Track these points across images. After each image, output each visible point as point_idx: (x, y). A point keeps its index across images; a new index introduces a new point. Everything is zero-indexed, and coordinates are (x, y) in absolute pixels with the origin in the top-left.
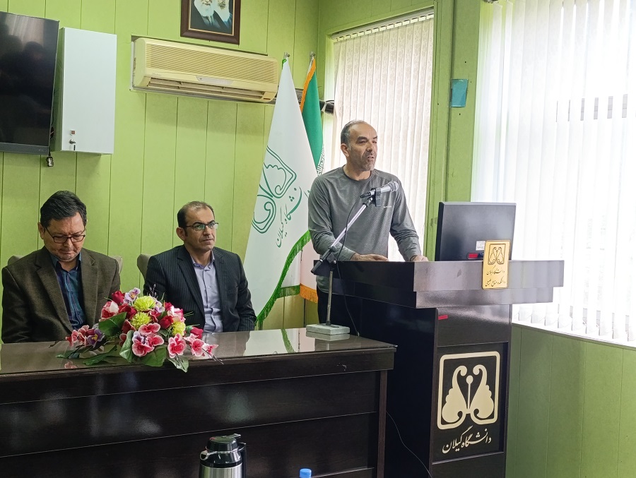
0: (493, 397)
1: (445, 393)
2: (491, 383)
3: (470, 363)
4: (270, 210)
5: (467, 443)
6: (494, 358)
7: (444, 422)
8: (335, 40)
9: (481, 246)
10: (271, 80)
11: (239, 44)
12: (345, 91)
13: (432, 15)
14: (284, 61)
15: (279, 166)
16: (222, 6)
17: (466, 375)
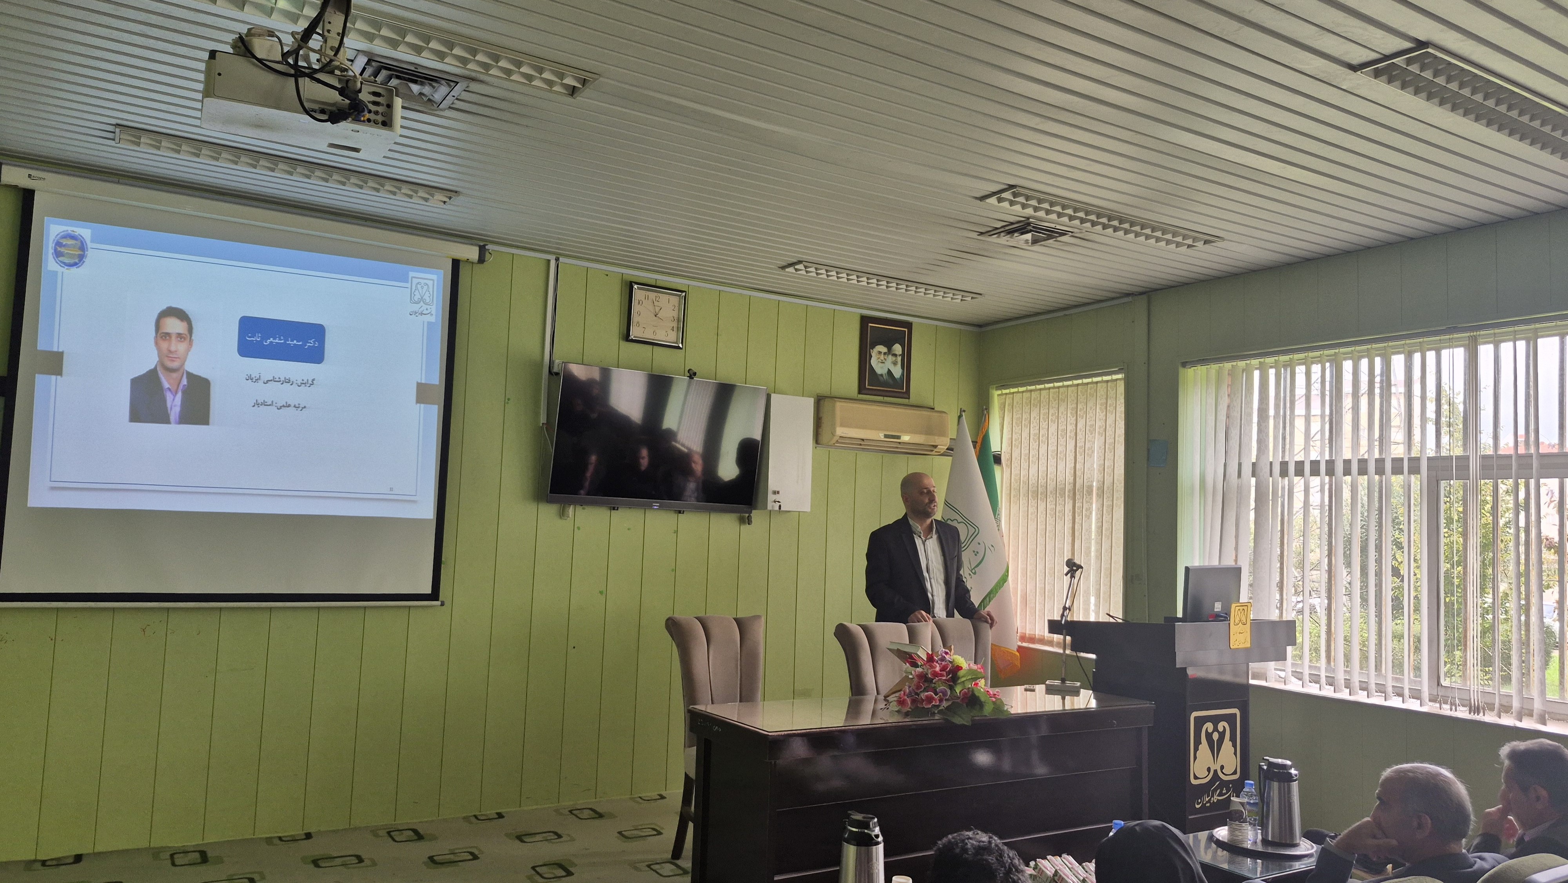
0: (1235, 754)
1: (1196, 749)
2: (1233, 739)
3: (1215, 720)
5: (1216, 798)
6: (1235, 714)
7: (1196, 778)
8: (999, 392)
9: (1218, 607)
10: (942, 433)
11: (909, 398)
12: (1014, 443)
13: (1120, 376)
14: (960, 417)
15: (960, 520)
16: (895, 363)
17: (1213, 732)
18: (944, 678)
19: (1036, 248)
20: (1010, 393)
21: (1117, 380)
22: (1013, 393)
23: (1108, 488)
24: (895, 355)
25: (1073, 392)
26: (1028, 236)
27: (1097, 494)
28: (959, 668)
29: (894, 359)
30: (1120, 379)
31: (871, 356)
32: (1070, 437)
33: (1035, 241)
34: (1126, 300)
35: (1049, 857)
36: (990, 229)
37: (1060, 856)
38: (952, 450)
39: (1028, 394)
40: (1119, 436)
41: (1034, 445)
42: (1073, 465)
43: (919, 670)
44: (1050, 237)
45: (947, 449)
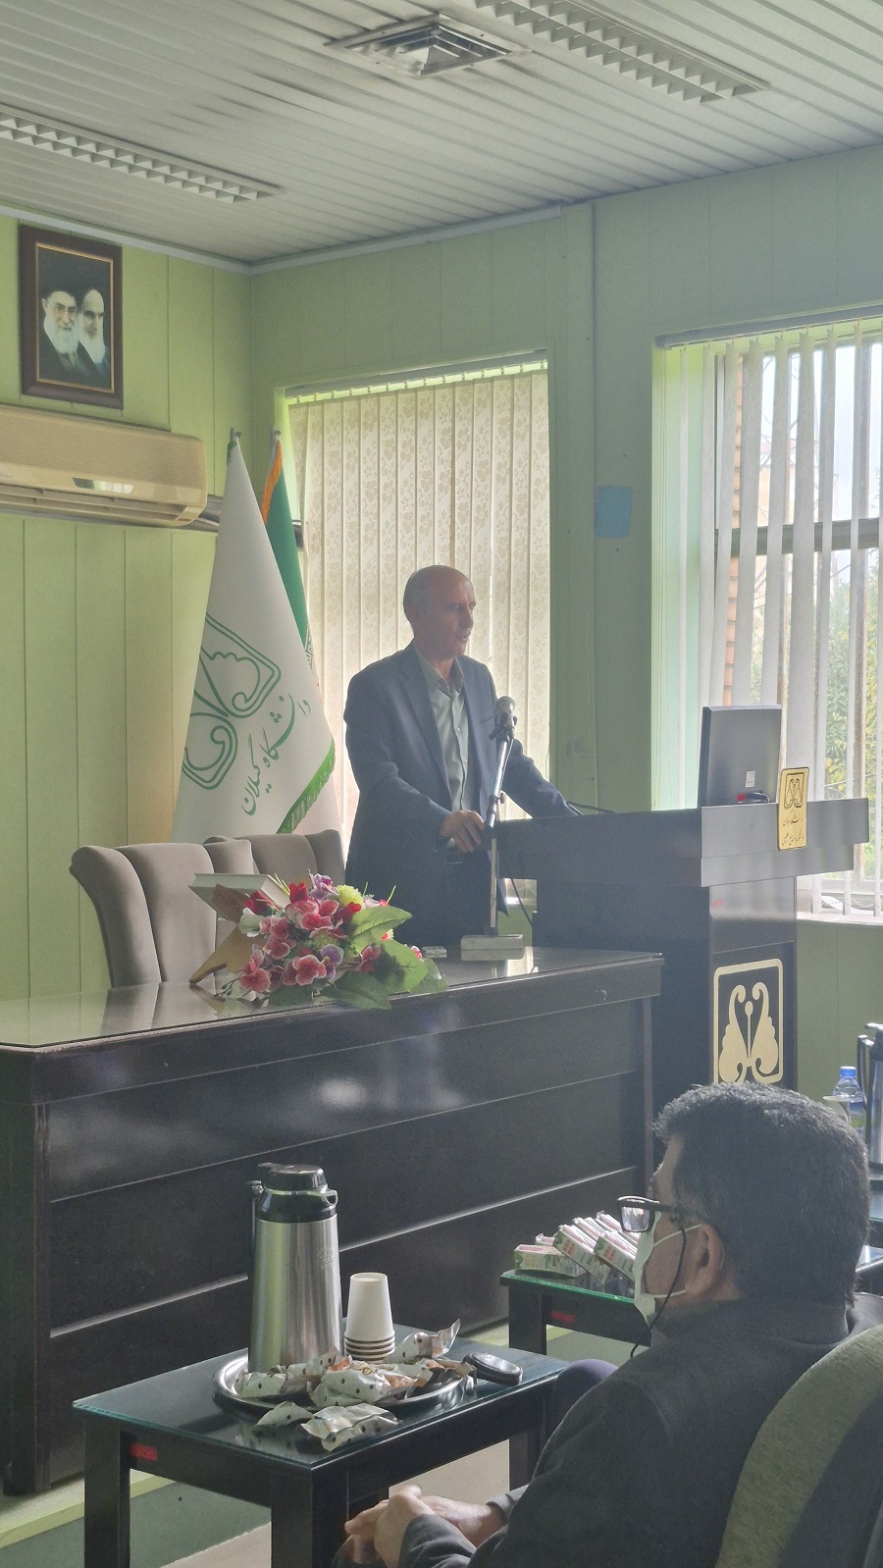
0: (777, 1038)
1: (722, 1033)
2: (773, 1013)
3: (748, 980)
4: (223, 742)
6: (776, 968)
7: (722, 1082)
8: (293, 401)
9: (750, 780)
10: (193, 479)
11: (121, 408)
12: (326, 502)
13: (536, 366)
14: (231, 446)
15: (240, 653)
16: (91, 332)
17: (745, 1001)
18: (331, 928)
19: (428, 84)
20: (316, 403)
21: (531, 373)
22: (322, 402)
23: (518, 582)
24: (90, 314)
25: (444, 397)
26: (422, 54)
27: (497, 595)
28: (354, 908)
29: (89, 321)
30: (538, 372)
31: (43, 315)
32: (441, 487)
33: (431, 67)
34: (548, 213)
35: (579, 1220)
36: (351, 31)
37: (594, 1217)
38: (215, 519)
39: (353, 405)
40: (538, 482)
41: (368, 506)
42: (447, 542)
43: (275, 918)
44: (465, 58)
45: (201, 516)
